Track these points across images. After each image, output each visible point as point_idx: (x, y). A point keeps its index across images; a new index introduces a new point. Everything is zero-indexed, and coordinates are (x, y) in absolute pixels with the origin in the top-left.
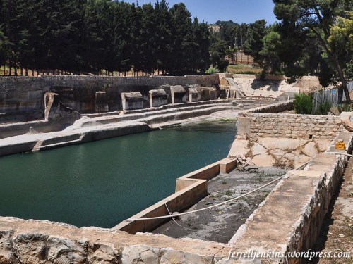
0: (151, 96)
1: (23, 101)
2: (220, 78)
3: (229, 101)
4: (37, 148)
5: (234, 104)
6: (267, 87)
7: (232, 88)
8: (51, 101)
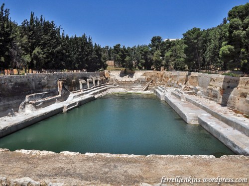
0: (88, 82)
1: (52, 86)
2: (105, 73)
3: (112, 84)
4: (65, 110)
5: (115, 85)
6: (128, 76)
7: (112, 77)
8: (61, 85)
